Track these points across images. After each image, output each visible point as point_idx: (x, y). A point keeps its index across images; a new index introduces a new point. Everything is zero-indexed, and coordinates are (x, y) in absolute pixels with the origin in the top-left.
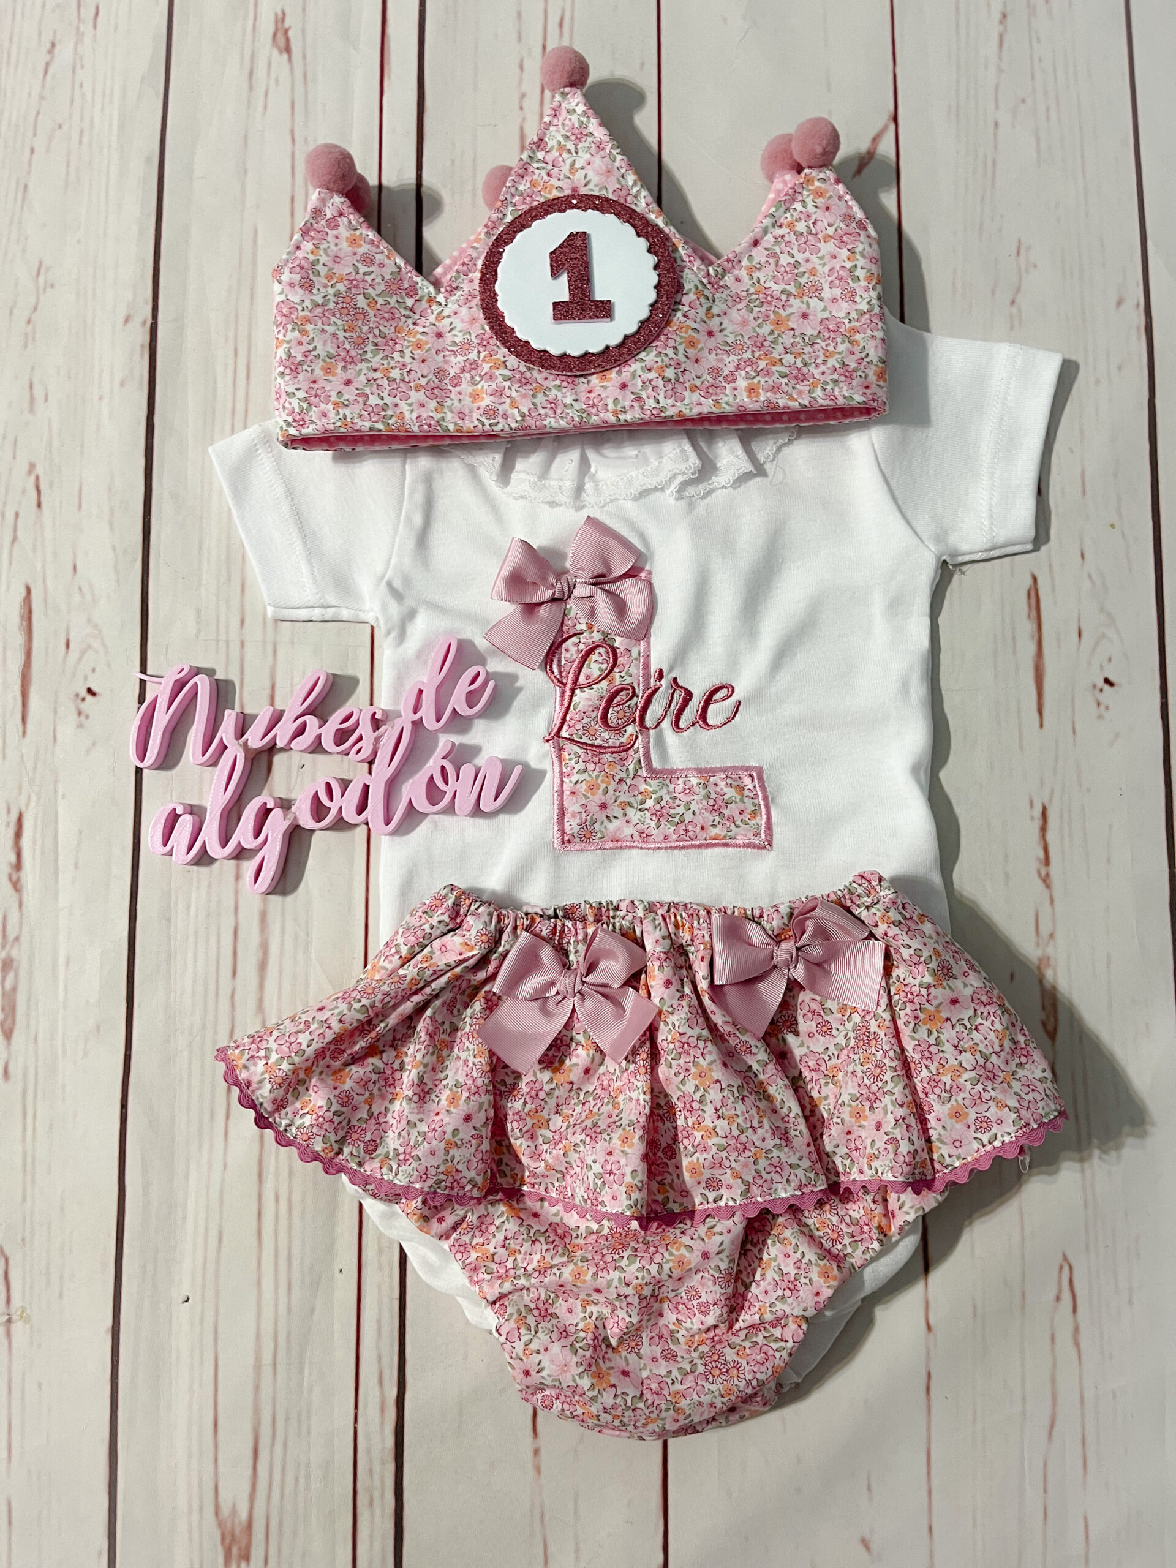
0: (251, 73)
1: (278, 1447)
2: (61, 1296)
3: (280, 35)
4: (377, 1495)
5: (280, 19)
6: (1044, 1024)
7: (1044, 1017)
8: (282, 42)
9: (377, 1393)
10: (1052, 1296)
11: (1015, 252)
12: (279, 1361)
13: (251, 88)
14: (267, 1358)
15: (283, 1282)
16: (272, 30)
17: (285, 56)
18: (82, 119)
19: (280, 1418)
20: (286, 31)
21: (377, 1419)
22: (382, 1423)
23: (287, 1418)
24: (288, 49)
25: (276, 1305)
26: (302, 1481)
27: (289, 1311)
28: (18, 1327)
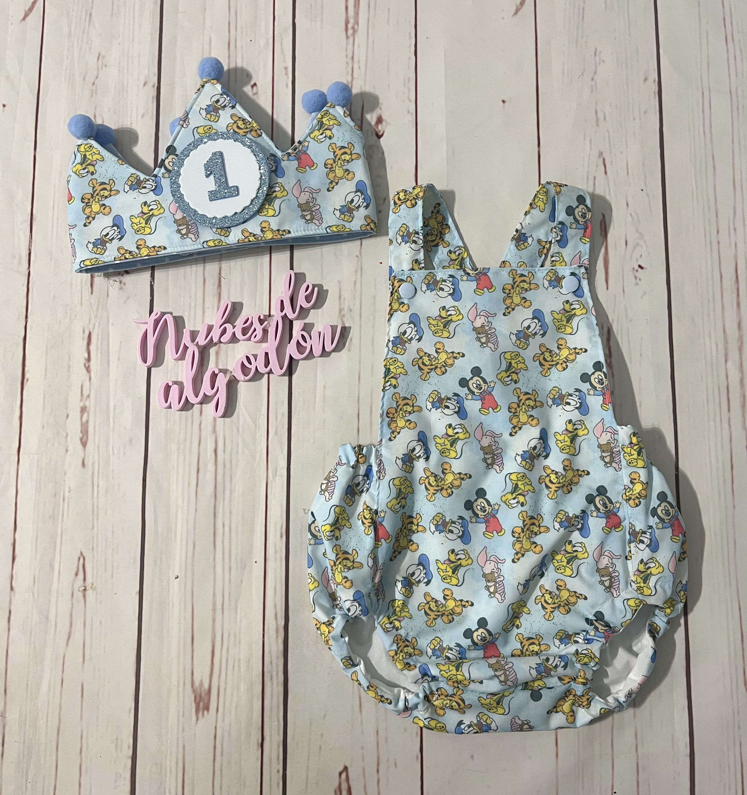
1: (224, 651)
2: (112, 576)
4: (274, 674)
9: (274, 622)
11: (593, 54)
12: (225, 607)
14: (219, 606)
15: (227, 568)
19: (226, 636)
21: (275, 636)
22: (277, 637)
23: (229, 636)
25: (224, 579)
26: (236, 668)
27: (230, 581)
28: (89, 593)
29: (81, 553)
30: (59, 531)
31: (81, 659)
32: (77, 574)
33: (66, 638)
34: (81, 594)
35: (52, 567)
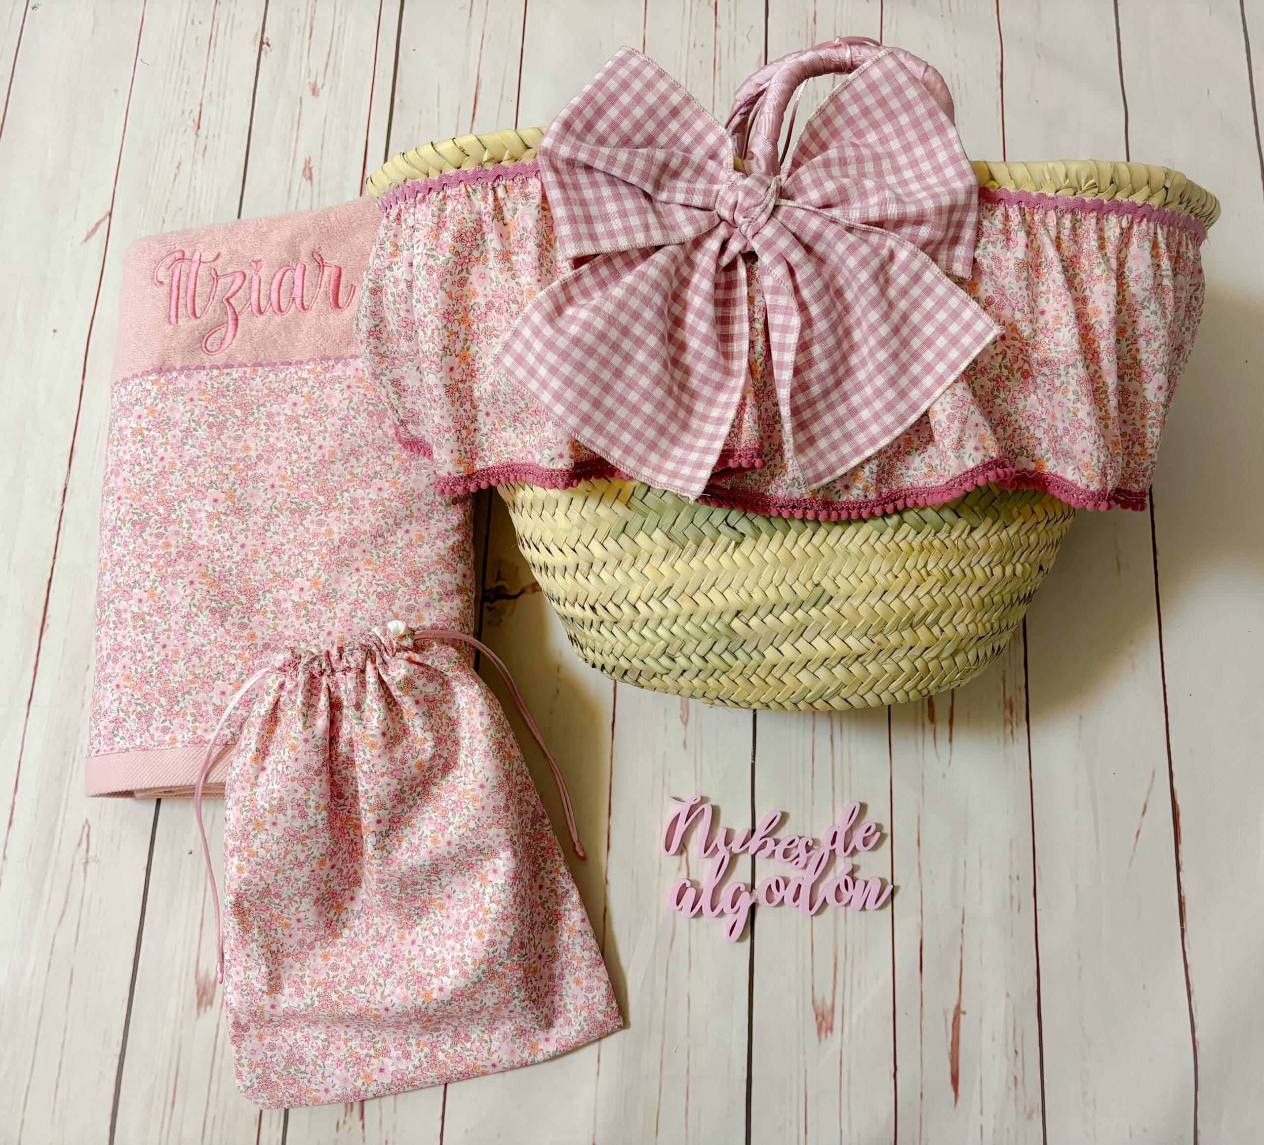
0: (289, 190)
2: (118, 848)
3: (307, 171)
5: (308, 162)
6: (681, 717)
7: (681, 712)
8: (308, 174)
10: (676, 867)
13: (289, 197)
16: (302, 167)
17: (309, 182)
18: (193, 206)
20: (310, 169)
24: (311, 178)
28: (91, 866)
29: (87, 821)
30: (65, 796)
31: (74, 940)
32: (79, 844)
33: (59, 915)
34: (81, 868)
35: (52, 834)
